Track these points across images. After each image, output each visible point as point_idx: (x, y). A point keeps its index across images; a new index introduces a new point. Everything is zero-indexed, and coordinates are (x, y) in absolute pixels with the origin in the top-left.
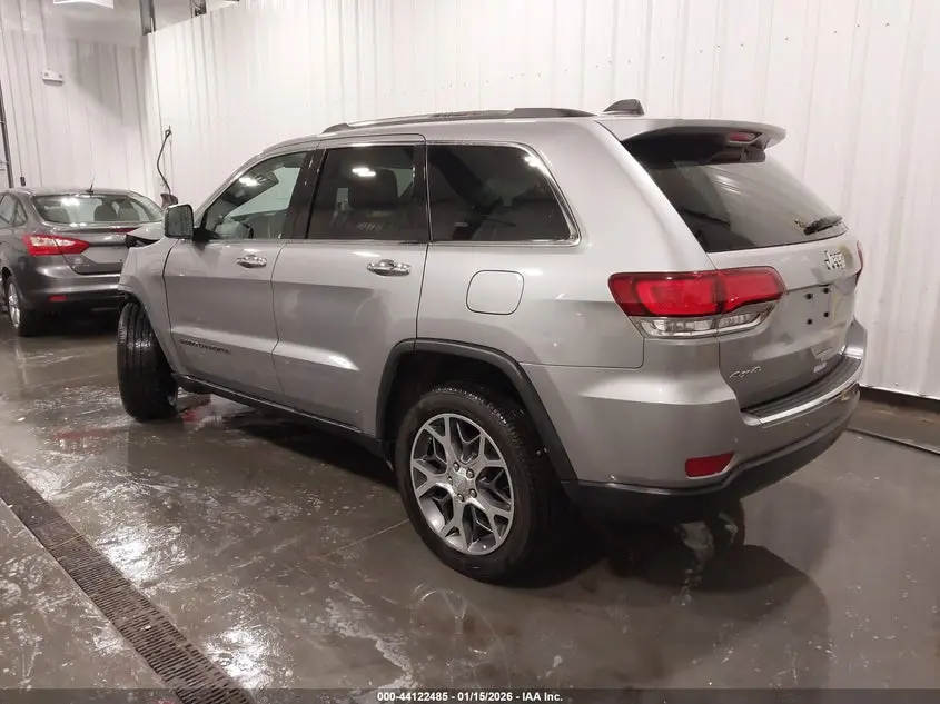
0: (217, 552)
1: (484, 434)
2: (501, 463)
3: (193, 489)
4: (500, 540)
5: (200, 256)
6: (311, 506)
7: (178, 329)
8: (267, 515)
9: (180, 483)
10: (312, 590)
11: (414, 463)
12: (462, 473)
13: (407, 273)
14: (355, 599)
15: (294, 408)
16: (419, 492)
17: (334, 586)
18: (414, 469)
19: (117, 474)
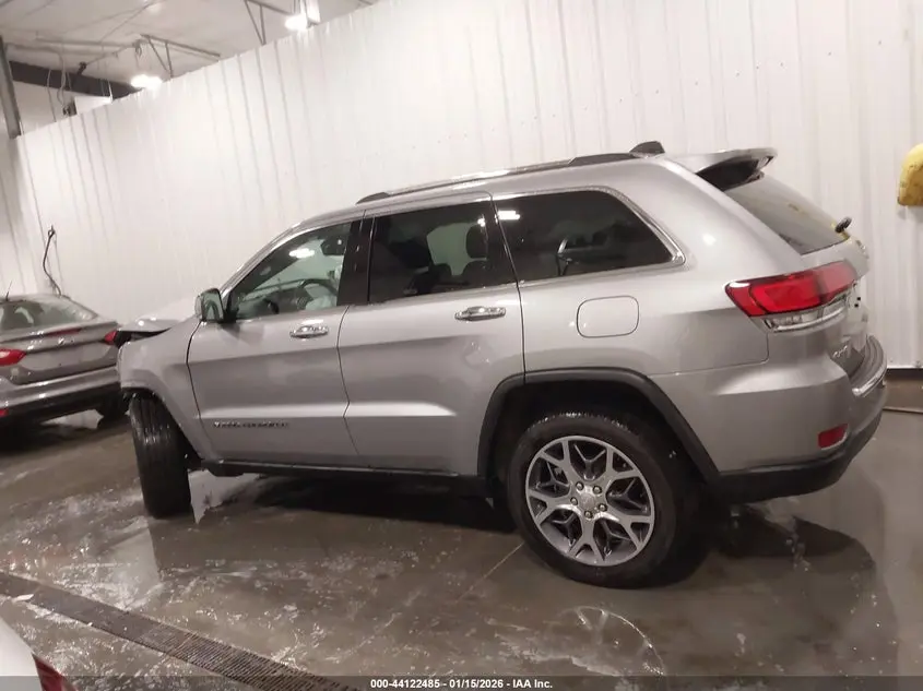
0: (351, 617)
1: (611, 449)
2: (635, 472)
3: (275, 569)
4: (640, 546)
5: (237, 337)
6: (408, 560)
7: (208, 414)
8: (373, 576)
9: (257, 566)
10: (473, 631)
11: (529, 493)
12: (588, 491)
13: (501, 315)
14: (520, 629)
15: (369, 467)
16: (538, 519)
17: (491, 622)
18: (531, 498)
19: (181, 571)
